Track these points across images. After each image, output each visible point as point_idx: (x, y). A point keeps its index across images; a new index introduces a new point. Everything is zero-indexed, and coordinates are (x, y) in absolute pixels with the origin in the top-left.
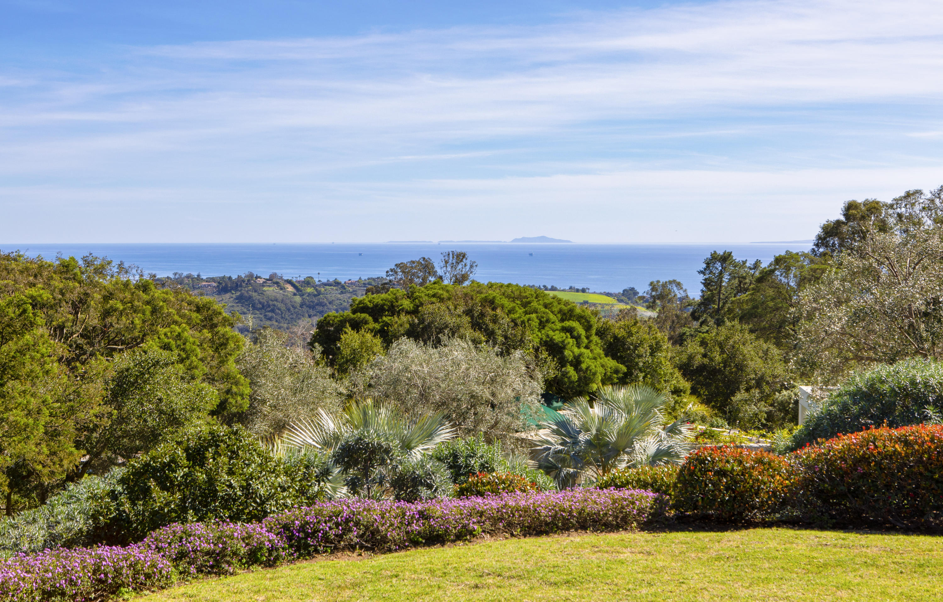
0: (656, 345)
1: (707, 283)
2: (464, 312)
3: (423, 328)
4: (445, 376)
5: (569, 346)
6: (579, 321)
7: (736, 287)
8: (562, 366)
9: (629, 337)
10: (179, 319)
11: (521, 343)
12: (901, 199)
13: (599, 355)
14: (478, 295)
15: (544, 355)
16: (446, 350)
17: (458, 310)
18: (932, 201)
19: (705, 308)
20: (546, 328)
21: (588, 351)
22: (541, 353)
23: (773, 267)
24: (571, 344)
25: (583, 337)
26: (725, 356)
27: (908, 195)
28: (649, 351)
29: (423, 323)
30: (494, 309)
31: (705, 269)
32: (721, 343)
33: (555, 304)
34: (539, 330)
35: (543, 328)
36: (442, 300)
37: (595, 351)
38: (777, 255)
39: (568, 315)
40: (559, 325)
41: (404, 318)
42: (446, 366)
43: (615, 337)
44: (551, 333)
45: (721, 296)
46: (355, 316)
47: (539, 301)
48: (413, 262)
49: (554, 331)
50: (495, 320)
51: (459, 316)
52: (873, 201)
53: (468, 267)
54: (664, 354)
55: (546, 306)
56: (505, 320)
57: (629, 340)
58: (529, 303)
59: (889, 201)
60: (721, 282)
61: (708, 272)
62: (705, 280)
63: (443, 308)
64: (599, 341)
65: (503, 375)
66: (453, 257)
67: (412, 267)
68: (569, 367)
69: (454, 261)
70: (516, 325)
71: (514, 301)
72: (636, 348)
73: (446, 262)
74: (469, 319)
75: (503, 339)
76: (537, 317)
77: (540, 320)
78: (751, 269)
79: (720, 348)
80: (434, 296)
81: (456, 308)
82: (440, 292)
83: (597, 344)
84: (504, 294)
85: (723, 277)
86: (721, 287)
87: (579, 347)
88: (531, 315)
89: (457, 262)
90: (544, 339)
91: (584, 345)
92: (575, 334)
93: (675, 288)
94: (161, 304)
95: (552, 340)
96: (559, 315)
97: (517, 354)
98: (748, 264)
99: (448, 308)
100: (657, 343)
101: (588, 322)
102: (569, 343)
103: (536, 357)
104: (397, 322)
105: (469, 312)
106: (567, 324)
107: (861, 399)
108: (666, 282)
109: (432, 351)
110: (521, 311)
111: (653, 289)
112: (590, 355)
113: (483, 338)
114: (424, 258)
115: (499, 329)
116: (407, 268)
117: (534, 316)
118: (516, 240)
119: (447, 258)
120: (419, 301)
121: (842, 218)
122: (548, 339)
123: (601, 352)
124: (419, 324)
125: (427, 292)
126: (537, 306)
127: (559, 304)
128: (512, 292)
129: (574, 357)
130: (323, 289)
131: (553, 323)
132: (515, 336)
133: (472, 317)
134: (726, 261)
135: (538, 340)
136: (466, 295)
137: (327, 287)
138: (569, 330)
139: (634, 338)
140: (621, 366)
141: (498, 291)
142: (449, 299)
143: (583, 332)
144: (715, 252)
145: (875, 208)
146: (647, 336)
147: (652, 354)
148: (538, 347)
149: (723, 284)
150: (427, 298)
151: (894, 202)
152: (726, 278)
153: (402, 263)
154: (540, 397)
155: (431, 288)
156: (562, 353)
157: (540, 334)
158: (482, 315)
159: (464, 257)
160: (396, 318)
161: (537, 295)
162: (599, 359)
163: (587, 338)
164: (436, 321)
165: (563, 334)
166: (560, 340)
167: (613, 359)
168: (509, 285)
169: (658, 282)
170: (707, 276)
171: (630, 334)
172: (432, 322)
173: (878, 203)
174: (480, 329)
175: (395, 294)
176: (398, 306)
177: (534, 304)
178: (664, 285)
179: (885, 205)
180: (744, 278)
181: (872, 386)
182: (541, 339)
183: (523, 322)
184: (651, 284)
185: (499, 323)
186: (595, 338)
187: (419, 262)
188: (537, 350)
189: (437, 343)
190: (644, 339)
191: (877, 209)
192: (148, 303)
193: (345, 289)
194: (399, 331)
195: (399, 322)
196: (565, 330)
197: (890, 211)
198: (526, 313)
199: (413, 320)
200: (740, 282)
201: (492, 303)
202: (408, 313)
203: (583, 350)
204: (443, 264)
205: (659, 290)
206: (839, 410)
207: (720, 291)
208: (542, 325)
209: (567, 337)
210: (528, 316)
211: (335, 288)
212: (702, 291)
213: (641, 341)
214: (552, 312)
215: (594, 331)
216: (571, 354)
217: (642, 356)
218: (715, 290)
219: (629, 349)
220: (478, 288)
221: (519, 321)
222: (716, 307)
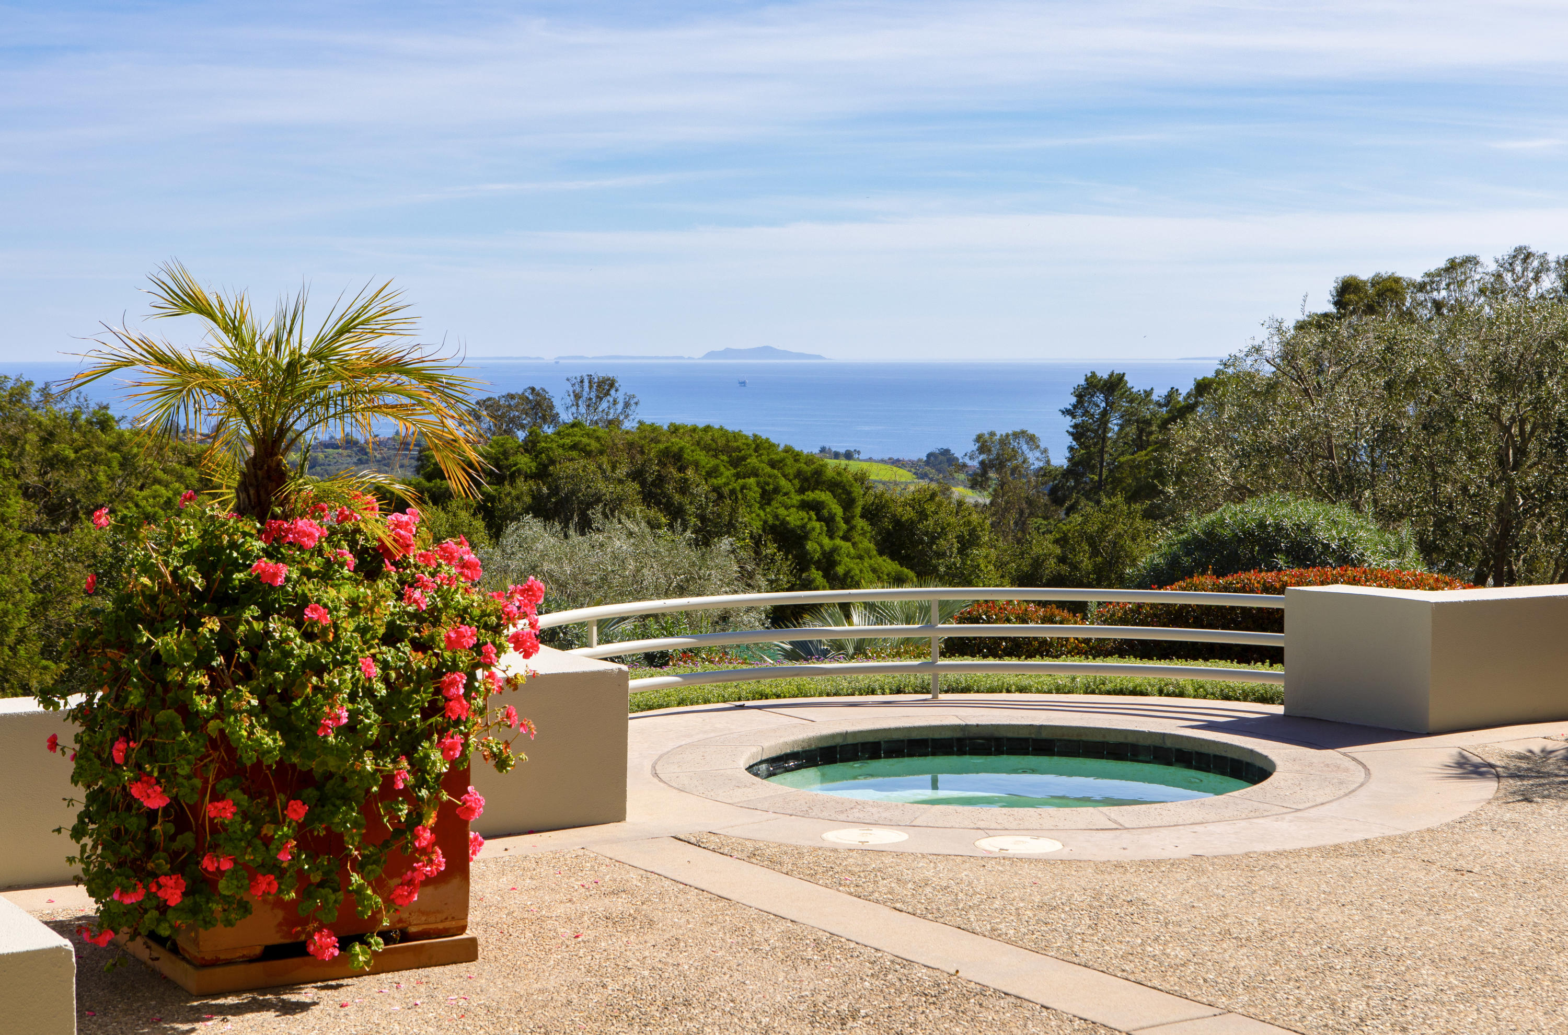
0: (970, 535)
1: (1078, 433)
2: (628, 475)
3: (556, 503)
4: (602, 579)
5: (814, 534)
6: (832, 492)
7: (1133, 440)
8: (802, 570)
9: (920, 521)
10: (165, 477)
11: (730, 528)
12: (1439, 273)
13: (868, 551)
14: (653, 445)
15: (770, 549)
16: (601, 537)
17: (618, 471)
18: (1499, 276)
19: (1076, 481)
20: (773, 503)
21: (849, 544)
22: (765, 545)
23: (1192, 401)
24: (818, 531)
25: (838, 519)
26: (1099, 559)
27: (1452, 266)
28: (956, 545)
29: (557, 494)
30: (682, 469)
31: (1075, 407)
32: (1092, 537)
33: (790, 461)
34: (762, 507)
35: (769, 504)
36: (588, 454)
37: (860, 545)
38: (1200, 378)
39: (812, 481)
40: (796, 498)
41: (523, 486)
42: (602, 563)
43: (897, 522)
44: (782, 511)
45: (1106, 457)
46: (432, 484)
47: (761, 455)
48: (512, 397)
49: (787, 508)
50: (684, 488)
51: (620, 481)
52: (1390, 277)
53: (620, 406)
54: (984, 551)
55: (773, 464)
56: (702, 489)
57: (920, 526)
58: (744, 458)
59: (1418, 278)
60: (1106, 430)
61: (1079, 412)
62: (1076, 426)
63: (592, 467)
64: (868, 528)
65: (700, 578)
66: (591, 387)
67: (510, 406)
68: (814, 570)
69: (593, 395)
70: (721, 496)
71: (716, 456)
72: (933, 540)
73: (577, 396)
74: (637, 486)
75: (699, 523)
76: (758, 484)
77: (762, 488)
78: (1160, 405)
79: (1090, 545)
80: (574, 447)
81: (614, 468)
82: (585, 440)
83: (864, 534)
84: (698, 443)
85: (1108, 421)
86: (1104, 439)
87: (831, 537)
88: (747, 480)
89: (597, 397)
90: (770, 522)
91: (841, 534)
92: (825, 512)
93: (1025, 447)
94: (135, 450)
95: (784, 523)
96: (796, 482)
97: (725, 543)
98: (1155, 397)
99: (600, 467)
100: (972, 532)
101: (849, 493)
102: (813, 529)
103: (756, 553)
104: (509, 494)
105: (637, 475)
106: (810, 496)
107: (1196, 549)
108: (1007, 435)
109: (575, 538)
110: (728, 473)
111: (981, 450)
112: (852, 551)
113: (663, 520)
114: (533, 389)
115: (691, 503)
116: (499, 407)
117: (752, 480)
118: (710, 355)
119: (578, 389)
120: (548, 456)
121: (1332, 309)
122: (777, 523)
123: (872, 546)
124: (549, 496)
125: (561, 442)
126: (757, 464)
127: (796, 461)
128: (713, 440)
129: (824, 553)
130: (321, 456)
131: (786, 494)
132: (719, 516)
133: (643, 484)
134: (1114, 391)
135: (759, 524)
136: (631, 445)
137: (330, 451)
138: (816, 507)
139: (931, 522)
140: (906, 570)
141: (689, 438)
142: (601, 453)
143: (838, 511)
144: (1094, 374)
145: (1391, 290)
146: (952, 520)
147: (961, 551)
148: (760, 536)
149: (1110, 435)
150: (560, 451)
151: (1427, 279)
152: (1114, 424)
153: (489, 399)
154: (763, 616)
155: (568, 435)
156: (803, 546)
157: (762, 514)
158: (661, 480)
159: (612, 385)
160: (507, 488)
161: (757, 446)
162: (867, 559)
163: (847, 521)
164: (580, 490)
165: (803, 514)
166: (799, 523)
167: (893, 559)
168: (707, 429)
169: (992, 434)
170: (1078, 420)
171: (923, 515)
172: (573, 492)
173: (1397, 280)
174: (658, 503)
175: (502, 446)
176: (511, 466)
177: (753, 461)
178: (1004, 441)
179: (1412, 284)
180: (1148, 423)
181: (1210, 533)
182: (765, 522)
183: (733, 492)
184: (979, 438)
185: (692, 494)
186: (860, 523)
187: (523, 397)
188: (757, 542)
189: (585, 526)
190: (948, 525)
191: (1396, 293)
192: (113, 448)
193: (366, 454)
194: (513, 509)
195: (514, 493)
196: (805, 506)
197: (1421, 296)
198: (738, 476)
199: (539, 490)
200: (1141, 431)
201: (677, 458)
202: (527, 477)
203: (838, 542)
204: (570, 400)
205: (994, 452)
206: (1166, 564)
207: (1103, 447)
208: (767, 496)
209: (810, 519)
210: (741, 481)
211: (345, 452)
212: (1071, 449)
213: (943, 529)
214: (785, 476)
215: (858, 511)
216: (818, 548)
217: (944, 554)
218: (1095, 444)
219: (921, 541)
220: (651, 433)
221: (726, 491)
222: (1096, 478)
